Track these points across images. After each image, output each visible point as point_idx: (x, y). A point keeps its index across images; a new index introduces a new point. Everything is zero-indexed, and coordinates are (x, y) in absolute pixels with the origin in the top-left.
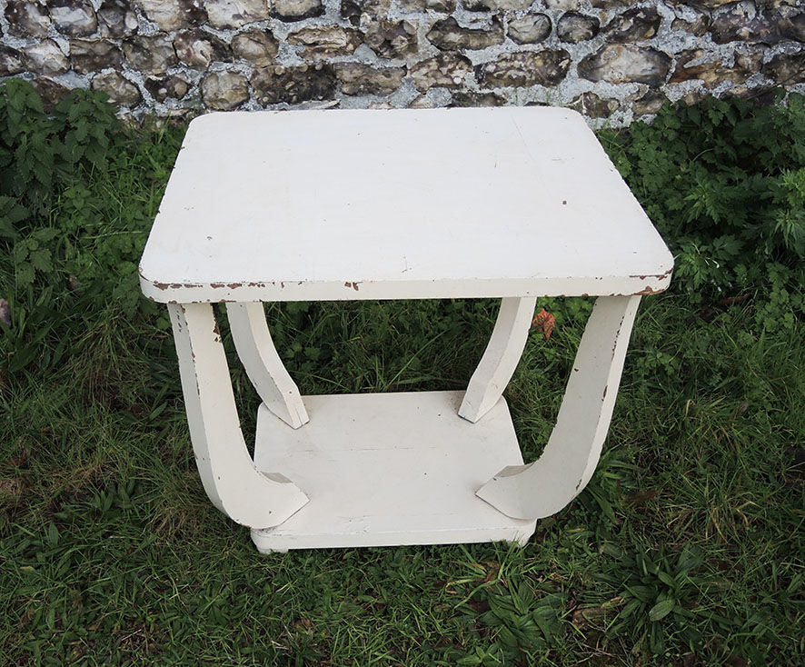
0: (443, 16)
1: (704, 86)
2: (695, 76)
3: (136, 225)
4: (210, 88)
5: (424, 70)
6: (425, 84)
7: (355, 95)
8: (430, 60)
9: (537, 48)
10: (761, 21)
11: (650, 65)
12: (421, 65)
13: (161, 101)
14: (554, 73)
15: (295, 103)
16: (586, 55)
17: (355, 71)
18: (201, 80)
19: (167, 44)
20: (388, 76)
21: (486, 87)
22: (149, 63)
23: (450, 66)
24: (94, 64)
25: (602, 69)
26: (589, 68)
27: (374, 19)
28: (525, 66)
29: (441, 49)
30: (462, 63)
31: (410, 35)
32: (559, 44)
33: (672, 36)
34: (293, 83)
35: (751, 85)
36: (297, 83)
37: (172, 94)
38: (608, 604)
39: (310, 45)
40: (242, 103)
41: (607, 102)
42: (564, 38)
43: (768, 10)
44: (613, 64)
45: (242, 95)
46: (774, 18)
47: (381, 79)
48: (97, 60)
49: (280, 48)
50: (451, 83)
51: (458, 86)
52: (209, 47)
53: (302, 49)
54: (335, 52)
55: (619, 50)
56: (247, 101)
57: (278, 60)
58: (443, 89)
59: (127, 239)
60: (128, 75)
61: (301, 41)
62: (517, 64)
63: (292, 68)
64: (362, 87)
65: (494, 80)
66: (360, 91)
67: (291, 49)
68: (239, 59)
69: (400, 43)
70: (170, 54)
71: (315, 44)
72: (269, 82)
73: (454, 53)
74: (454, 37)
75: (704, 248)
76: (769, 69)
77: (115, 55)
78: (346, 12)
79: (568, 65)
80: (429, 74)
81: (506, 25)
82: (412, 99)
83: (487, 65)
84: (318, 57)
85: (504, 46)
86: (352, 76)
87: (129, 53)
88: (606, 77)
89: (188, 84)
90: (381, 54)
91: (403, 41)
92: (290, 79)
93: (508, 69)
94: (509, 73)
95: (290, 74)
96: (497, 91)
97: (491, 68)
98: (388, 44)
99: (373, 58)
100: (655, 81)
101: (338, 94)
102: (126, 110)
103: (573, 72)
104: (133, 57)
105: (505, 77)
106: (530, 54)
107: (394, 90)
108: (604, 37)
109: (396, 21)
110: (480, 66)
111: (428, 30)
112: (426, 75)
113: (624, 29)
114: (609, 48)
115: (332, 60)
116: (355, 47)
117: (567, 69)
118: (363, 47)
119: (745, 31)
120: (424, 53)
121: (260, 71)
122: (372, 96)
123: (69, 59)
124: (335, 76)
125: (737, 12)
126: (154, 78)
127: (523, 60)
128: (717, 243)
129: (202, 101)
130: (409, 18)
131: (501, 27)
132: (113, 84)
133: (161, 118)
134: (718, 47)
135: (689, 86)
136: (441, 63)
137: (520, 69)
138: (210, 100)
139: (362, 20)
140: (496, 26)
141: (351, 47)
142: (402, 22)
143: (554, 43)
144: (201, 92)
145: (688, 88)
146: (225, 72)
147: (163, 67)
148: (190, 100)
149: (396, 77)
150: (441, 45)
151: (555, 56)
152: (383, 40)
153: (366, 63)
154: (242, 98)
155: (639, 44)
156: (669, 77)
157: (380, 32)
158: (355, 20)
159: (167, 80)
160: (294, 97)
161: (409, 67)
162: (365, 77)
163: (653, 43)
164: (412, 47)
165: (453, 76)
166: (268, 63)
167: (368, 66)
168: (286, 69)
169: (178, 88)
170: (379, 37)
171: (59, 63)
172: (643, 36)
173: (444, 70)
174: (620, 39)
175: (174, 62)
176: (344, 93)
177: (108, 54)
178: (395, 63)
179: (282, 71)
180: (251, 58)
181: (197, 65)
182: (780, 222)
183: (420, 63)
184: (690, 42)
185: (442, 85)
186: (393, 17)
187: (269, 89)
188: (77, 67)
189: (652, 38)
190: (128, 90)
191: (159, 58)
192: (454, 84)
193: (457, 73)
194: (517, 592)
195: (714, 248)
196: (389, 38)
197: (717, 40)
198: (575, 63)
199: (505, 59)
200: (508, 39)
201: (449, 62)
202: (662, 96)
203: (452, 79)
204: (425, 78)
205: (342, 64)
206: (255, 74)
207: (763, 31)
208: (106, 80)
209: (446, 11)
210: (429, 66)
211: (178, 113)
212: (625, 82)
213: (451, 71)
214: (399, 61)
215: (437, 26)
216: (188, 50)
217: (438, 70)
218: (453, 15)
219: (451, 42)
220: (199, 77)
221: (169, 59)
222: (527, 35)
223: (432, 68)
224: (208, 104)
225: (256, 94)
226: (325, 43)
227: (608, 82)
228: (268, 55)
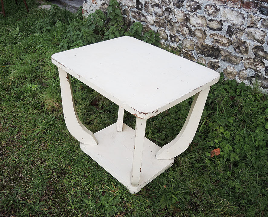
0: (259, 45)
4: (185, 43)
5: (248, 61)
6: (247, 66)
7: (224, 61)
8: (251, 58)
12: (248, 59)
13: (172, 42)
15: (206, 56)
17: (226, 53)
18: (183, 39)
19: (177, 26)
20: (236, 59)
22: (172, 30)
23: (257, 63)
24: (159, 25)
27: (236, 38)
29: (256, 56)
30: (262, 64)
31: (246, 47)
34: (207, 50)
36: (208, 50)
37: (175, 41)
39: (215, 39)
40: (192, 51)
45: (192, 48)
47: (234, 59)
48: (160, 24)
49: (207, 38)
50: (256, 69)
52: (188, 30)
53: (213, 40)
54: (222, 45)
56: (193, 50)
57: (205, 41)
58: (253, 70)
60: (166, 31)
61: (213, 37)
63: (208, 45)
64: (227, 59)
66: (226, 60)
67: (210, 39)
68: (195, 37)
69: (242, 49)
70: (178, 29)
71: (217, 40)
72: (200, 47)
73: (260, 59)
74: (261, 53)
77: (165, 24)
78: (229, 32)
80: (249, 63)
82: (241, 69)
84: (217, 44)
86: (225, 54)
87: (168, 25)
89: (180, 40)
90: (236, 50)
91: (243, 48)
92: (206, 48)
95: (207, 47)
99: (233, 51)
101: (219, 59)
102: (163, 41)
104: (169, 26)
107: (237, 64)
109: (243, 41)
110: (267, 67)
111: (253, 48)
112: (248, 63)
115: (220, 47)
116: (229, 45)
118: (231, 46)
120: (250, 55)
121: (199, 42)
122: (229, 63)
123: (154, 22)
124: (220, 52)
126: (172, 34)
129: (182, 46)
130: (248, 41)
132: (162, 32)
133: (170, 47)
136: (254, 61)
138: (184, 47)
139: (233, 37)
141: (228, 45)
142: (245, 42)
144: (182, 43)
146: (190, 39)
147: (175, 32)
148: (179, 44)
149: (238, 60)
150: (256, 54)
152: (237, 46)
153: (230, 51)
154: (192, 49)
157: (237, 43)
158: (231, 36)
159: (175, 36)
160: (206, 54)
161: (243, 58)
162: (229, 56)
164: (246, 51)
165: (257, 67)
166: (202, 41)
167: (231, 53)
168: (206, 45)
169: (177, 40)
170: (236, 44)
171: (152, 22)
173: (255, 64)
175: (178, 32)
176: (221, 59)
177: (163, 24)
178: (239, 55)
179: (205, 45)
180: (198, 38)
181: (183, 35)
183: (247, 58)
185: (252, 69)
186: (243, 39)
187: (200, 49)
188: (156, 25)
190: (165, 36)
191: (175, 29)
192: (257, 70)
196: (239, 46)
201: (257, 62)
203: (256, 68)
204: (247, 64)
205: (223, 49)
206: (197, 43)
208: (161, 31)
209: (261, 43)
210: (250, 60)
211: (175, 47)
213: (257, 65)
214: (241, 55)
215: (256, 47)
216: (182, 29)
217: (253, 63)
218: (263, 45)
219: (259, 54)
220: (183, 38)
221: (177, 30)
223: (251, 61)
224: (183, 47)
225: (196, 49)
226: (220, 40)
228: (203, 38)
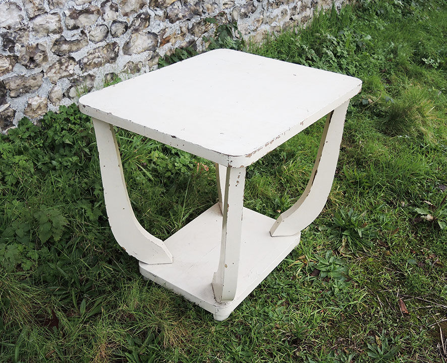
0: (57, 36)
1: (172, 45)
2: (168, 42)
5: (53, 71)
6: (56, 78)
7: (18, 96)
8: (55, 64)
9: (104, 44)
10: (184, 9)
11: (149, 41)
12: (51, 68)
14: (113, 56)
16: (124, 42)
17: (17, 81)
20: (35, 79)
21: (85, 71)
23: (66, 65)
25: (132, 48)
26: (127, 48)
27: (22, 46)
28: (101, 55)
29: (60, 56)
30: (71, 61)
31: (43, 51)
32: (113, 39)
33: (155, 24)
35: (187, 40)
41: (138, 64)
42: (114, 36)
43: (185, 4)
44: (136, 44)
46: (189, 7)
47: (32, 82)
50: (68, 74)
51: (71, 75)
54: (3, 72)
55: (137, 36)
58: (65, 79)
62: (97, 55)
64: (21, 90)
65: (88, 67)
66: (21, 93)
69: (38, 58)
73: (66, 56)
74: (65, 47)
76: (191, 31)
78: (6, 45)
79: (118, 49)
80: (57, 72)
81: (88, 35)
82: (50, 89)
83: (83, 59)
85: (89, 46)
86: (15, 85)
88: (135, 51)
90: (29, 67)
91: (41, 56)
93: (93, 58)
94: (94, 61)
96: (91, 72)
97: (85, 60)
98: (32, 60)
99: (24, 71)
100: (154, 48)
101: (8, 99)
103: (121, 52)
105: (93, 63)
106: (101, 48)
107: (40, 86)
108: (129, 31)
109: (34, 45)
110: (80, 61)
111: (51, 46)
112: (55, 73)
113: (137, 25)
114: (133, 36)
115: (2, 78)
116: (13, 67)
117: (118, 52)
118: (18, 65)
119: (180, 15)
120: (51, 60)
122: (28, 95)
124: (5, 88)
125: (174, 7)
127: (99, 52)
130: (40, 41)
131: (86, 36)
134: (173, 25)
135: (167, 46)
136: (61, 64)
137: (99, 57)
139: (16, 48)
140: (84, 36)
141: (11, 67)
142: (37, 44)
143: (111, 39)
145: (167, 48)
149: (39, 78)
150: (59, 54)
151: (112, 46)
152: (29, 58)
153: (22, 75)
155: (144, 31)
156: (159, 44)
157: (26, 54)
158: (12, 49)
161: (45, 71)
162: (22, 84)
163: (149, 29)
164: (45, 58)
165: (68, 69)
167: (23, 76)
170: (27, 57)
172: (145, 27)
173: (64, 67)
174: (136, 30)
176: (12, 97)
178: (37, 70)
184: (163, 26)
185: (64, 77)
186: (32, 42)
189: (148, 27)
193: (70, 67)
196: (32, 56)
197: (172, 22)
198: (121, 48)
199: (91, 54)
200: (90, 42)
201: (65, 62)
202: (158, 55)
203: (69, 72)
204: (54, 75)
205: (8, 79)
207: (186, 13)
209: (59, 33)
210: (55, 67)
212: (142, 52)
213: (67, 67)
214: (39, 69)
215: (57, 43)
217: (60, 69)
218: (63, 35)
219: (64, 51)
222: (98, 38)
223: (57, 68)
227: (136, 54)
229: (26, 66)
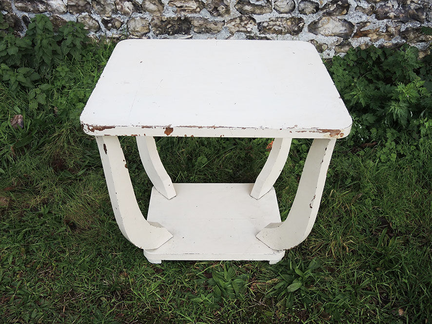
1: (370, 40)
2: (366, 35)
3: (88, 86)
4: (132, 25)
5: (233, 23)
6: (234, 30)
7: (200, 33)
8: (236, 18)
9: (288, 16)
10: (400, 10)
11: (344, 28)
12: (232, 20)
13: (109, 30)
14: (296, 29)
15: (171, 35)
16: (312, 21)
17: (200, 21)
18: (128, 21)
19: (112, 2)
20: (216, 25)
21: (263, 33)
22: (104, 11)
23: (246, 22)
24: (79, 10)
25: (320, 29)
26: (314, 27)
28: (282, 24)
29: (241, 13)
30: (251, 21)
31: (227, 6)
32: (299, 15)
33: (355, 14)
34: (171, 25)
35: (394, 42)
36: (173, 25)
37: (114, 27)
38: (270, 281)
39: (179, 7)
40: (147, 33)
41: (322, 45)
42: (302, 12)
43: (404, 5)
44: (326, 26)
45: (146, 29)
46: (407, 9)
47: (213, 26)
48: (80, 8)
49: (165, 8)
51: (250, 32)
52: (131, 5)
53: (175, 9)
54: (191, 11)
55: (329, 19)
56: (149, 32)
57: (164, 14)
58: (242, 33)
59: (82, 92)
60: (94, 16)
61: (175, 5)
62: (278, 23)
63: (170, 18)
64: (203, 29)
65: (267, 31)
66: (202, 31)
67: (170, 9)
68: (146, 12)
70: (113, 7)
71: (181, 7)
72: (159, 24)
73: (248, 16)
74: (248, 8)
75: (357, 119)
76: (404, 35)
77: (88, 6)
79: (303, 25)
80: (236, 25)
81: (273, 4)
82: (227, 36)
83: (263, 22)
84: (183, 13)
85: (272, 14)
86: (198, 24)
87: (95, 6)
88: (322, 33)
89: (122, 23)
90: (213, 14)
91: (223, 8)
92: (169, 23)
93: (274, 25)
94: (274, 27)
95: (169, 21)
96: (268, 36)
97: (265, 24)
98: (216, 9)
99: (209, 16)
100: (346, 37)
101: (192, 32)
102: (93, 33)
103: (306, 29)
104: (96, 7)
105: (272, 29)
106: (285, 19)
107: (219, 32)
108: (321, 13)
110: (260, 23)
111: (235, 4)
112: (234, 25)
113: (331, 9)
114: (324, 18)
115: (189, 15)
116: (201, 10)
117: (303, 27)
118: (204, 10)
119: (392, 14)
120: (233, 15)
121: (155, 18)
122: (208, 34)
123: (67, 7)
124: (191, 24)
125: (388, 5)
126: (106, 18)
127: (281, 21)
128: (364, 117)
129: (128, 31)
131: (271, 4)
132: (87, 20)
133: (108, 38)
134: (378, 21)
135: (363, 40)
136: (241, 20)
137: (279, 26)
138: (132, 31)
140: (268, 4)
141: (198, 9)
143: (296, 14)
144: (127, 26)
145: (362, 41)
146: (139, 18)
147: (110, 13)
148: (122, 30)
149: (220, 25)
150: (241, 11)
151: (297, 20)
152: (214, 7)
153: (206, 18)
154: (147, 31)
155: (338, 17)
156: (353, 35)
157: (212, 3)
159: (112, 19)
160: (171, 32)
161: (226, 21)
162: (205, 25)
163: (346, 17)
164: (228, 11)
165: (247, 27)
166: (159, 15)
167: (206, 19)
168: (167, 18)
169: (117, 24)
170: (212, 5)
171: (63, 9)
172: (341, 14)
173: (243, 24)
174: (329, 14)
175: (115, 11)
176: (195, 32)
177: (85, 6)
178: (219, 19)
179: (166, 19)
180: (151, 12)
181: (126, 14)
182: (393, 107)
183: (231, 19)
184: (364, 18)
185: (241, 31)
187: (159, 27)
188: (71, 11)
189: (345, 15)
190: (94, 24)
191: (108, 9)
192: (247, 31)
193: (249, 25)
194: (227, 271)
195: (363, 119)
196: (216, 6)
197: (378, 18)
198: (307, 25)
199: (272, 20)
200: (274, 11)
201: (245, 20)
202: (349, 44)
203: (247, 29)
204: (233, 27)
205: (194, 17)
206: (153, 20)
207: (401, 15)
208: (84, 18)
210: (236, 21)
211: (117, 36)
212: (331, 36)
213: (246, 24)
214: (221, 18)
215: (240, 2)
216: (122, 6)
217: (240, 24)
219: (246, 10)
220: (127, 19)
221: (113, 10)
222: (283, 9)
223: (237, 22)
224: (131, 32)
225: (153, 29)
226: (186, 7)
227: (323, 35)
228: (159, 11)
229: (211, 13)
